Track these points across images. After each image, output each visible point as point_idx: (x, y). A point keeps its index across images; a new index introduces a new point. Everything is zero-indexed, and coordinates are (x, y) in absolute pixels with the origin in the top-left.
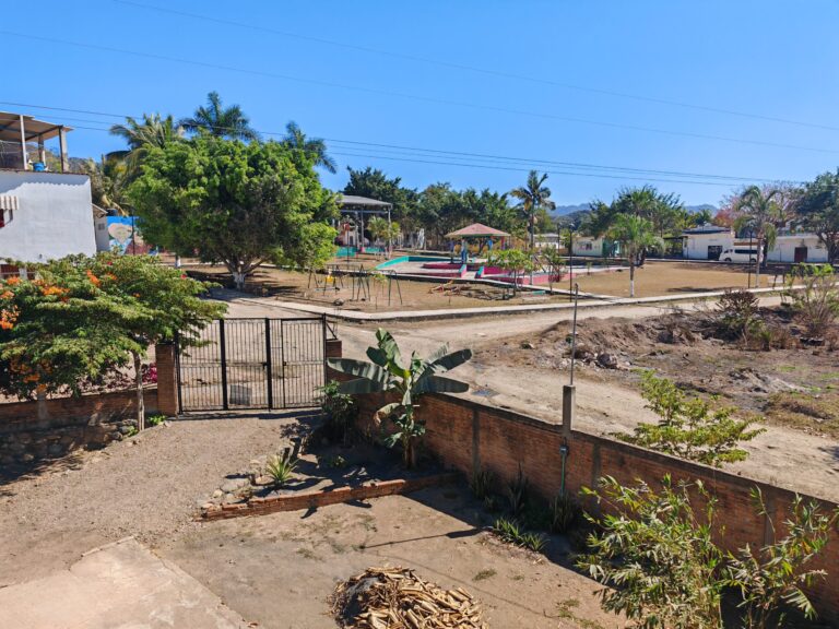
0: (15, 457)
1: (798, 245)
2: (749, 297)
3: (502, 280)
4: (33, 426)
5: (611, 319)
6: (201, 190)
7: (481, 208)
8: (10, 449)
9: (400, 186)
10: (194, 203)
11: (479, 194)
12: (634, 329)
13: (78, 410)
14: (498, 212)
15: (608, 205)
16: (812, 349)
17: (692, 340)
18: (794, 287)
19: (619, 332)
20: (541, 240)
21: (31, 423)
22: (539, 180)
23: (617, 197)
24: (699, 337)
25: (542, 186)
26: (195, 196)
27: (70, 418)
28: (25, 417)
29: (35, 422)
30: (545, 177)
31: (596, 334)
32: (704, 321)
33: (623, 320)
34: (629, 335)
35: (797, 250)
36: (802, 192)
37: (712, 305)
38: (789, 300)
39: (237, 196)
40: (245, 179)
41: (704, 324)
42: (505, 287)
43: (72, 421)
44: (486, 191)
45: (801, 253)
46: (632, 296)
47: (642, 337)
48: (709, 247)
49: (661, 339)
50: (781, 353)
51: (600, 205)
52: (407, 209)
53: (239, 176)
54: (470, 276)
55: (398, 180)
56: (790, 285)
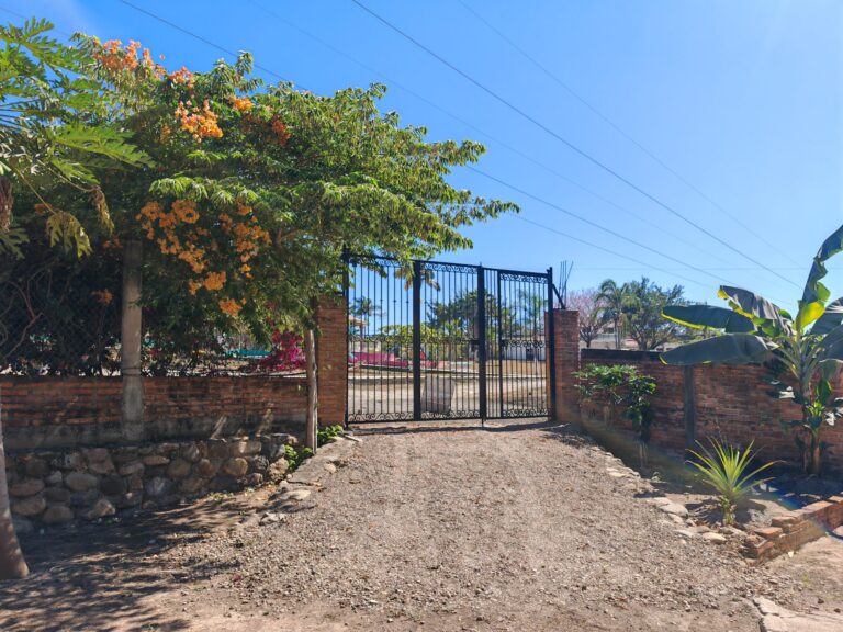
0: (76, 506)
4: (113, 435)
8: (64, 485)
13: (195, 404)
21: (106, 425)
27: (180, 421)
28: (96, 412)
29: (117, 425)
43: (184, 430)
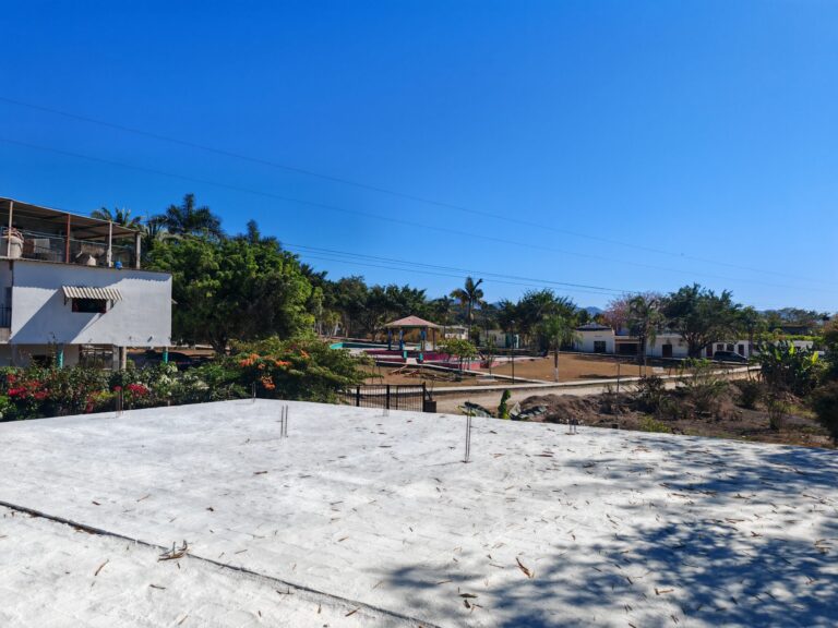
1: (665, 343)
2: (660, 382)
3: (442, 365)
5: (564, 396)
6: (217, 283)
7: (403, 301)
9: (327, 278)
10: (209, 295)
11: (400, 290)
12: (582, 403)
14: (418, 305)
15: (515, 303)
16: (705, 420)
17: (624, 412)
18: (684, 376)
19: (574, 405)
20: (451, 331)
22: (475, 283)
23: (523, 297)
24: (627, 410)
25: (478, 288)
26: (210, 288)
30: (480, 281)
31: (559, 406)
32: (628, 399)
33: (572, 396)
34: (582, 407)
35: (664, 346)
36: (668, 300)
37: (634, 388)
38: (681, 385)
39: (242, 289)
40: (254, 275)
41: (629, 401)
42: (447, 371)
44: (406, 287)
45: (667, 348)
46: (556, 381)
47: (590, 409)
48: (595, 342)
49: (603, 411)
50: (685, 422)
51: (508, 304)
52: (335, 300)
53: (249, 271)
54: (412, 361)
55: (324, 273)
56: (681, 373)
